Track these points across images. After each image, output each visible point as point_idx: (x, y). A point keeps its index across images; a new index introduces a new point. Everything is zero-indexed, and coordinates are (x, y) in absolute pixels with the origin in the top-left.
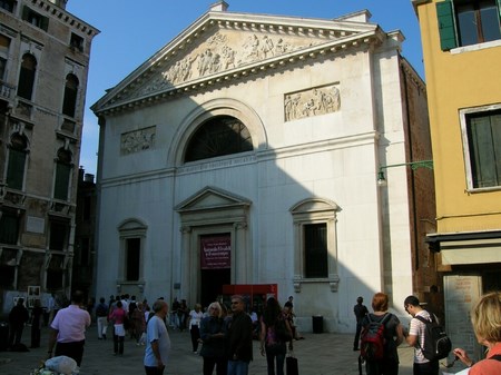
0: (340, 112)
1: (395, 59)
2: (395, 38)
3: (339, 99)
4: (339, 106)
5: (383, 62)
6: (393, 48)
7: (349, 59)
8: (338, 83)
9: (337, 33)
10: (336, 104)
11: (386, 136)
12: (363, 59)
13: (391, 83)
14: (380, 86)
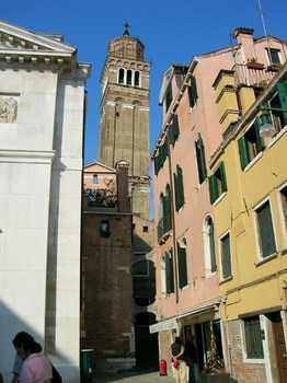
0: (15, 125)
1: (81, 89)
2: (86, 71)
3: (16, 110)
4: (15, 117)
5: (69, 89)
6: (82, 79)
7: (35, 74)
8: (18, 95)
9: (29, 45)
10: (11, 115)
11: (62, 160)
12: (51, 78)
13: (74, 110)
14: (63, 110)
